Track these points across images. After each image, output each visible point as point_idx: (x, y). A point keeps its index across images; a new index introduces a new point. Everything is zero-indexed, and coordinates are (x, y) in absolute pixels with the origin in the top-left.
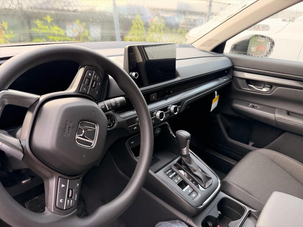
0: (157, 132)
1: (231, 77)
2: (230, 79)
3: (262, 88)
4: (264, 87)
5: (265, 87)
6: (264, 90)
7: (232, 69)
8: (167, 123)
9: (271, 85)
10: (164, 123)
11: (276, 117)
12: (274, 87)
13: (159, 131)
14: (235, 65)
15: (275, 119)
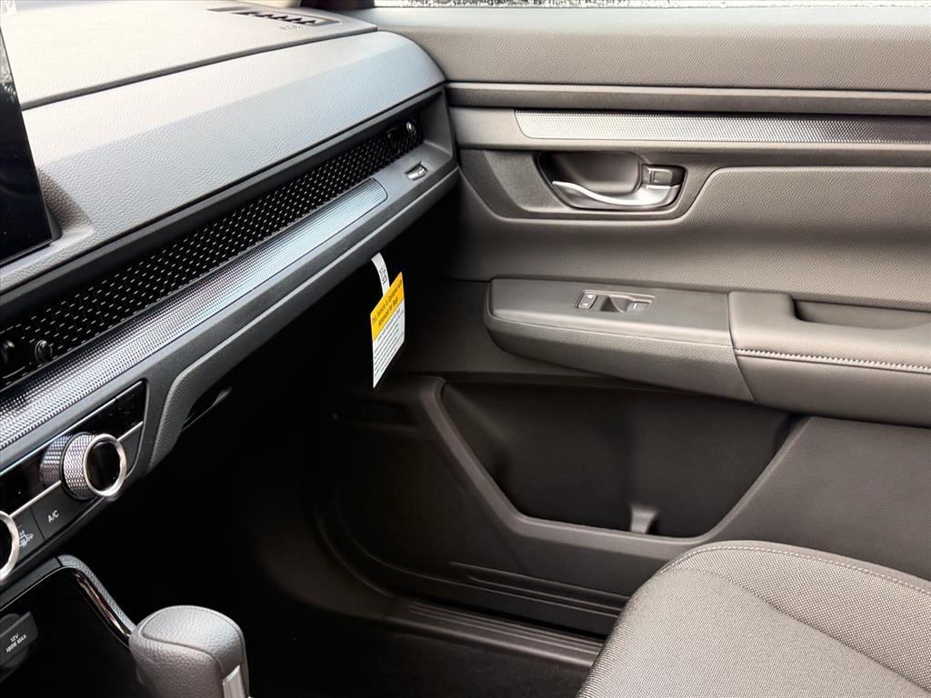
0: (9, 649)
1: (449, 152)
2: (442, 164)
3: (629, 187)
4: (640, 183)
5: (646, 178)
6: (647, 197)
7: (442, 104)
8: (70, 562)
9: (677, 164)
10: (51, 567)
11: (738, 345)
12: (693, 174)
13: (17, 641)
14: (453, 76)
15: (736, 355)
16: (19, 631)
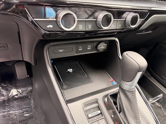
0: (101, 48)
8: (117, 40)
13: (103, 47)
16: (104, 46)
